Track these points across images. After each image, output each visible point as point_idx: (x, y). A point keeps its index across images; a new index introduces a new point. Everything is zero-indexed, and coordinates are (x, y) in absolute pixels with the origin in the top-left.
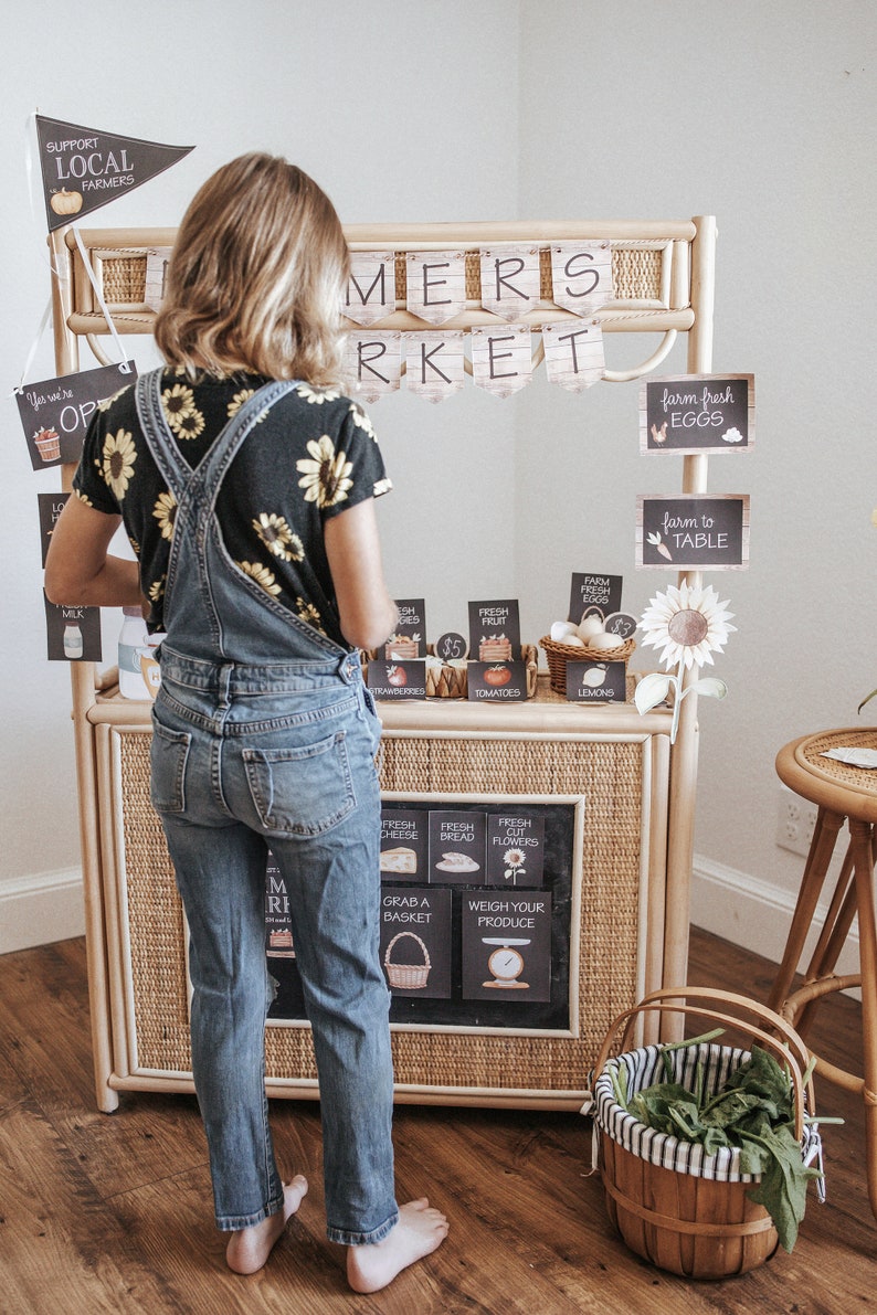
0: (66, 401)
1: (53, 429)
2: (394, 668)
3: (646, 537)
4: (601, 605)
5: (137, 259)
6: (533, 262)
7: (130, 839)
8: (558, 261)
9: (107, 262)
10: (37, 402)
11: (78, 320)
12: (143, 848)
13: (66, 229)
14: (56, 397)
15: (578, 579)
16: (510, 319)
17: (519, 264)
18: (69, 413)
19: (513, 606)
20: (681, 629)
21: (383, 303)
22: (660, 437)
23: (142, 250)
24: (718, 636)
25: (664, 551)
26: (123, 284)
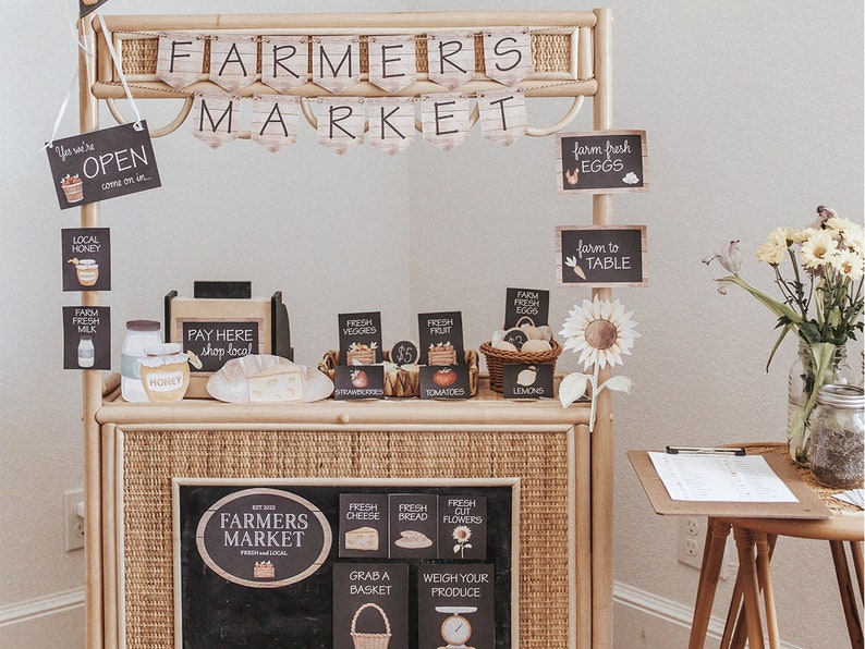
0: (89, 154)
1: (77, 176)
2: (357, 372)
3: (564, 260)
4: (531, 316)
5: (150, 40)
6: (469, 44)
7: (129, 525)
8: (489, 43)
9: (126, 42)
10: (64, 154)
11: (100, 87)
12: (140, 534)
13: (92, 15)
14: (80, 150)
15: (512, 293)
16: (452, 88)
17: (458, 45)
18: (91, 163)
19: (456, 317)
20: (594, 335)
21: (350, 76)
22: (573, 180)
23: (155, 33)
24: (625, 342)
25: (579, 272)
26: (138, 59)
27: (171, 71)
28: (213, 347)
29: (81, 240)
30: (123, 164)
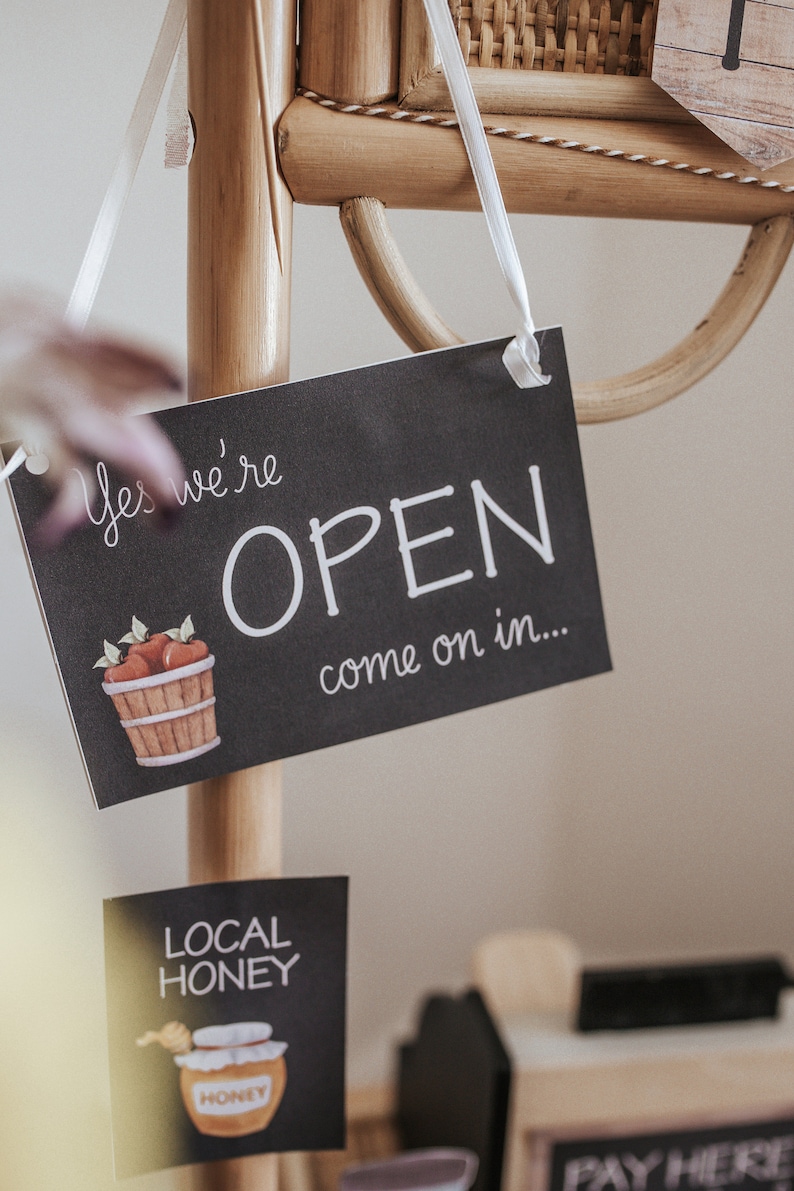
0: (253, 506)
1: (187, 628)
11: (321, 131)
18: (265, 554)
27: (731, 61)
29: (200, 939)
30: (430, 563)
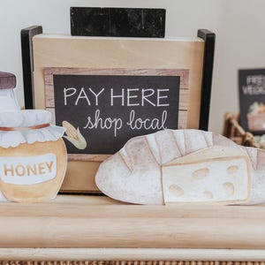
28: (103, 116)
